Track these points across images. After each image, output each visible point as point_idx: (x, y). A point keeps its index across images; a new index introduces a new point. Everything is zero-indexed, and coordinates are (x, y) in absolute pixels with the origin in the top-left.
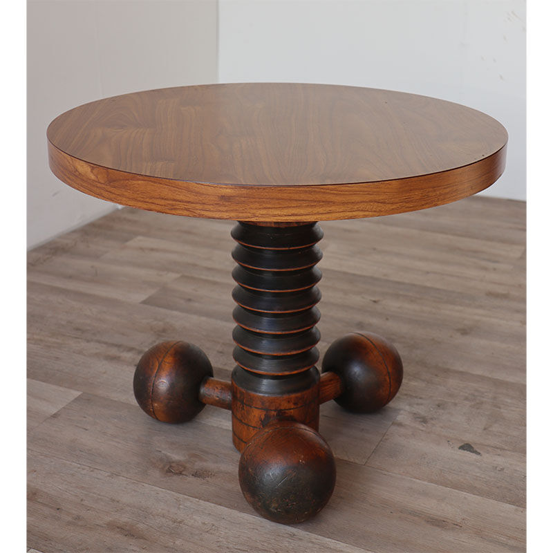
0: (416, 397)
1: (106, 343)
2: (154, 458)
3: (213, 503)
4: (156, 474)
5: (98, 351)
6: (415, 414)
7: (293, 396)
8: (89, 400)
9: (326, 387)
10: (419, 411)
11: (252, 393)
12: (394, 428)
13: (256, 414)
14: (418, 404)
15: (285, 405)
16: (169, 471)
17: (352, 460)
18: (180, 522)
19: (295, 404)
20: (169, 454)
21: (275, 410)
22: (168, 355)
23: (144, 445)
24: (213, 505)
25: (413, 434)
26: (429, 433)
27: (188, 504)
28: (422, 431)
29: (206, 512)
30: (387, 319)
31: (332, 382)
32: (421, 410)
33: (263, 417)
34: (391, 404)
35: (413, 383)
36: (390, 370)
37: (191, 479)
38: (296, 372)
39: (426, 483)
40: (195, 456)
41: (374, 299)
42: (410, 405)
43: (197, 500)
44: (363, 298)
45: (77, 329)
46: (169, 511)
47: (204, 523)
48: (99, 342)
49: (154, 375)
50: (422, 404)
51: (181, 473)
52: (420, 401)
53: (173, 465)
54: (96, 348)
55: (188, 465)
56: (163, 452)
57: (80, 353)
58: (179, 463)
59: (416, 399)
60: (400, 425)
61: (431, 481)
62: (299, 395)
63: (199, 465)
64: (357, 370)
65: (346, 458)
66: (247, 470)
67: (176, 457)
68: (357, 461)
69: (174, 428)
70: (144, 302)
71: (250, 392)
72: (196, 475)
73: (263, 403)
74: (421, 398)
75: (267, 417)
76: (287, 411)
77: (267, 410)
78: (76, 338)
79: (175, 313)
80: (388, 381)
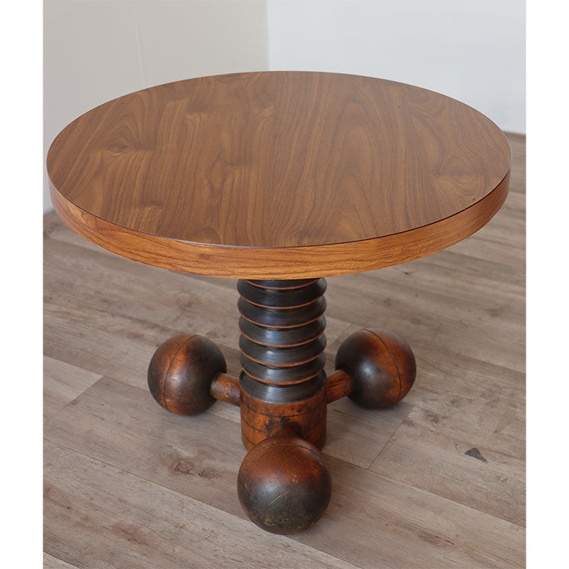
0: (432, 391)
1: (130, 318)
2: (164, 454)
3: (215, 506)
4: (164, 472)
5: (123, 327)
6: (427, 411)
7: (296, 403)
8: (108, 385)
9: (336, 387)
10: (433, 408)
11: (257, 399)
12: (404, 428)
13: (261, 420)
14: (432, 400)
15: (288, 413)
16: (177, 469)
17: (357, 463)
18: (182, 527)
19: (299, 411)
20: (179, 450)
21: (279, 417)
22: (180, 352)
23: (156, 438)
24: (214, 509)
25: (421, 435)
26: (438, 434)
27: (191, 507)
28: (432, 431)
29: (208, 516)
30: (417, 295)
31: (342, 382)
32: (434, 407)
33: (267, 422)
34: (406, 400)
35: (432, 375)
36: (401, 371)
37: (197, 479)
38: (299, 382)
39: (425, 492)
40: (203, 452)
41: (406, 270)
42: (424, 400)
43: (201, 503)
45: (104, 301)
46: (172, 514)
47: (204, 530)
48: (124, 316)
49: (166, 372)
50: (436, 400)
51: (188, 472)
52: (435, 396)
53: (183, 462)
54: (121, 324)
55: (196, 464)
56: (174, 447)
57: (105, 329)
58: (188, 461)
59: (430, 393)
60: (410, 423)
61: (432, 491)
62: (302, 402)
63: (207, 463)
65: (351, 461)
66: (244, 485)
67: (186, 453)
68: (361, 465)
69: (187, 420)
71: (254, 398)
72: (203, 474)
73: (267, 410)
74: (436, 393)
75: (271, 422)
76: (290, 418)
77: (271, 416)
78: (102, 311)
80: (399, 382)
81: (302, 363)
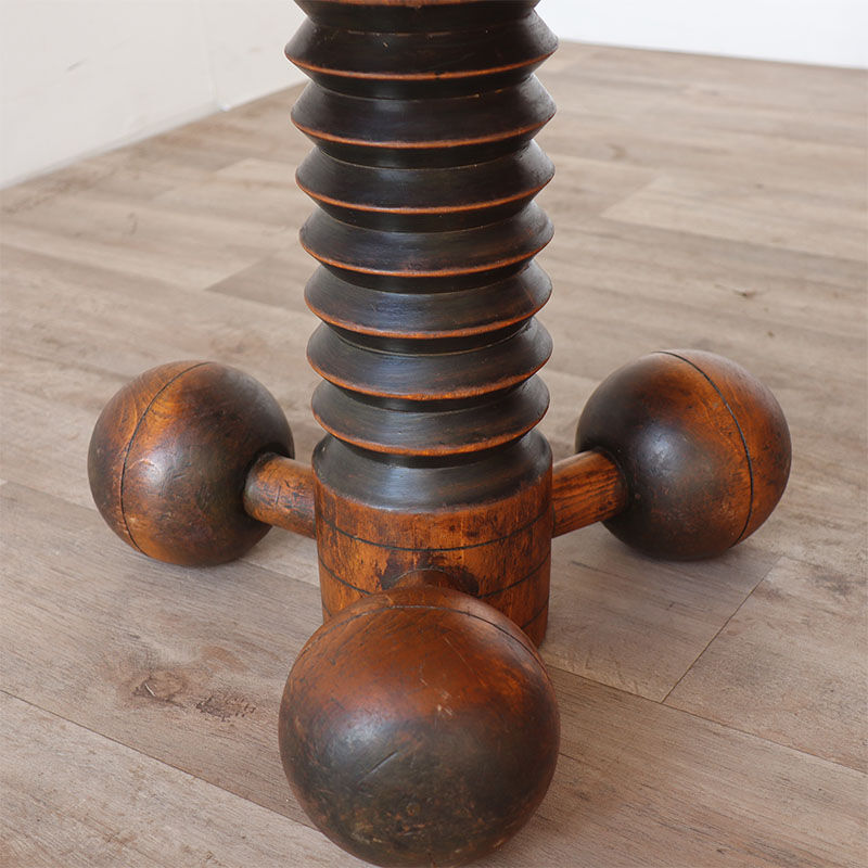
0: (825, 524)
1: (101, 372)
2: (116, 654)
3: (227, 789)
4: (106, 697)
5: (78, 389)
6: (817, 567)
7: (463, 512)
8: (13, 500)
10: (831, 561)
11: (353, 502)
12: (755, 604)
13: (366, 559)
14: (827, 542)
15: (440, 538)
16: (142, 692)
17: (631, 687)
18: (123, 842)
19: (470, 535)
20: (156, 646)
21: (415, 550)
22: (165, 396)
23: (103, 618)
24: (225, 795)
25: (807, 623)
26: (851, 620)
27: (162, 787)
28: (833, 613)
29: (203, 814)
30: (771, 335)
31: (593, 479)
32: (836, 560)
33: (383, 566)
34: (756, 539)
35: (821, 489)
36: (753, 452)
37: (192, 717)
38: (470, 448)
39: (830, 765)
40: (221, 654)
41: (743, 290)
42: (807, 543)
43: (190, 777)
44: (717, 286)
45: (50, 341)
46: (105, 806)
47: (187, 850)
48: (86, 369)
50: (838, 543)
51: (169, 700)
52: (834, 534)
53: (159, 675)
54: (76, 383)
55: (195, 679)
56: (145, 639)
57: (37, 392)
58: (175, 673)
59: (823, 529)
60: (774, 595)
61: (846, 760)
62: (480, 510)
63: (224, 678)
64: (661, 448)
65: (615, 682)
67: (173, 653)
68: (643, 692)
69: (190, 577)
70: (216, 289)
71: (348, 499)
72: (207, 706)
73: (381, 530)
74: (837, 527)
75: (394, 567)
76: (445, 554)
77: (392, 548)
78: (40, 359)
79: (277, 311)
80: (747, 479)
81: (481, 391)
